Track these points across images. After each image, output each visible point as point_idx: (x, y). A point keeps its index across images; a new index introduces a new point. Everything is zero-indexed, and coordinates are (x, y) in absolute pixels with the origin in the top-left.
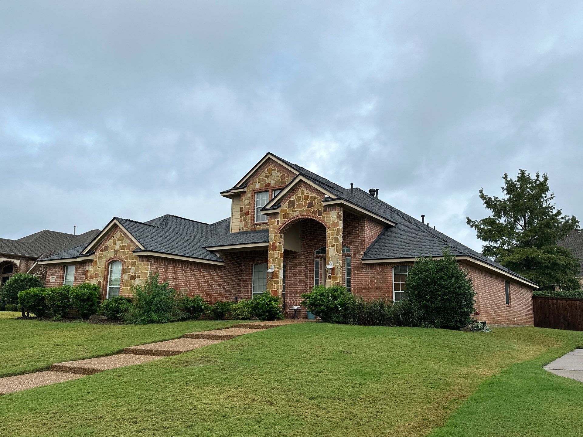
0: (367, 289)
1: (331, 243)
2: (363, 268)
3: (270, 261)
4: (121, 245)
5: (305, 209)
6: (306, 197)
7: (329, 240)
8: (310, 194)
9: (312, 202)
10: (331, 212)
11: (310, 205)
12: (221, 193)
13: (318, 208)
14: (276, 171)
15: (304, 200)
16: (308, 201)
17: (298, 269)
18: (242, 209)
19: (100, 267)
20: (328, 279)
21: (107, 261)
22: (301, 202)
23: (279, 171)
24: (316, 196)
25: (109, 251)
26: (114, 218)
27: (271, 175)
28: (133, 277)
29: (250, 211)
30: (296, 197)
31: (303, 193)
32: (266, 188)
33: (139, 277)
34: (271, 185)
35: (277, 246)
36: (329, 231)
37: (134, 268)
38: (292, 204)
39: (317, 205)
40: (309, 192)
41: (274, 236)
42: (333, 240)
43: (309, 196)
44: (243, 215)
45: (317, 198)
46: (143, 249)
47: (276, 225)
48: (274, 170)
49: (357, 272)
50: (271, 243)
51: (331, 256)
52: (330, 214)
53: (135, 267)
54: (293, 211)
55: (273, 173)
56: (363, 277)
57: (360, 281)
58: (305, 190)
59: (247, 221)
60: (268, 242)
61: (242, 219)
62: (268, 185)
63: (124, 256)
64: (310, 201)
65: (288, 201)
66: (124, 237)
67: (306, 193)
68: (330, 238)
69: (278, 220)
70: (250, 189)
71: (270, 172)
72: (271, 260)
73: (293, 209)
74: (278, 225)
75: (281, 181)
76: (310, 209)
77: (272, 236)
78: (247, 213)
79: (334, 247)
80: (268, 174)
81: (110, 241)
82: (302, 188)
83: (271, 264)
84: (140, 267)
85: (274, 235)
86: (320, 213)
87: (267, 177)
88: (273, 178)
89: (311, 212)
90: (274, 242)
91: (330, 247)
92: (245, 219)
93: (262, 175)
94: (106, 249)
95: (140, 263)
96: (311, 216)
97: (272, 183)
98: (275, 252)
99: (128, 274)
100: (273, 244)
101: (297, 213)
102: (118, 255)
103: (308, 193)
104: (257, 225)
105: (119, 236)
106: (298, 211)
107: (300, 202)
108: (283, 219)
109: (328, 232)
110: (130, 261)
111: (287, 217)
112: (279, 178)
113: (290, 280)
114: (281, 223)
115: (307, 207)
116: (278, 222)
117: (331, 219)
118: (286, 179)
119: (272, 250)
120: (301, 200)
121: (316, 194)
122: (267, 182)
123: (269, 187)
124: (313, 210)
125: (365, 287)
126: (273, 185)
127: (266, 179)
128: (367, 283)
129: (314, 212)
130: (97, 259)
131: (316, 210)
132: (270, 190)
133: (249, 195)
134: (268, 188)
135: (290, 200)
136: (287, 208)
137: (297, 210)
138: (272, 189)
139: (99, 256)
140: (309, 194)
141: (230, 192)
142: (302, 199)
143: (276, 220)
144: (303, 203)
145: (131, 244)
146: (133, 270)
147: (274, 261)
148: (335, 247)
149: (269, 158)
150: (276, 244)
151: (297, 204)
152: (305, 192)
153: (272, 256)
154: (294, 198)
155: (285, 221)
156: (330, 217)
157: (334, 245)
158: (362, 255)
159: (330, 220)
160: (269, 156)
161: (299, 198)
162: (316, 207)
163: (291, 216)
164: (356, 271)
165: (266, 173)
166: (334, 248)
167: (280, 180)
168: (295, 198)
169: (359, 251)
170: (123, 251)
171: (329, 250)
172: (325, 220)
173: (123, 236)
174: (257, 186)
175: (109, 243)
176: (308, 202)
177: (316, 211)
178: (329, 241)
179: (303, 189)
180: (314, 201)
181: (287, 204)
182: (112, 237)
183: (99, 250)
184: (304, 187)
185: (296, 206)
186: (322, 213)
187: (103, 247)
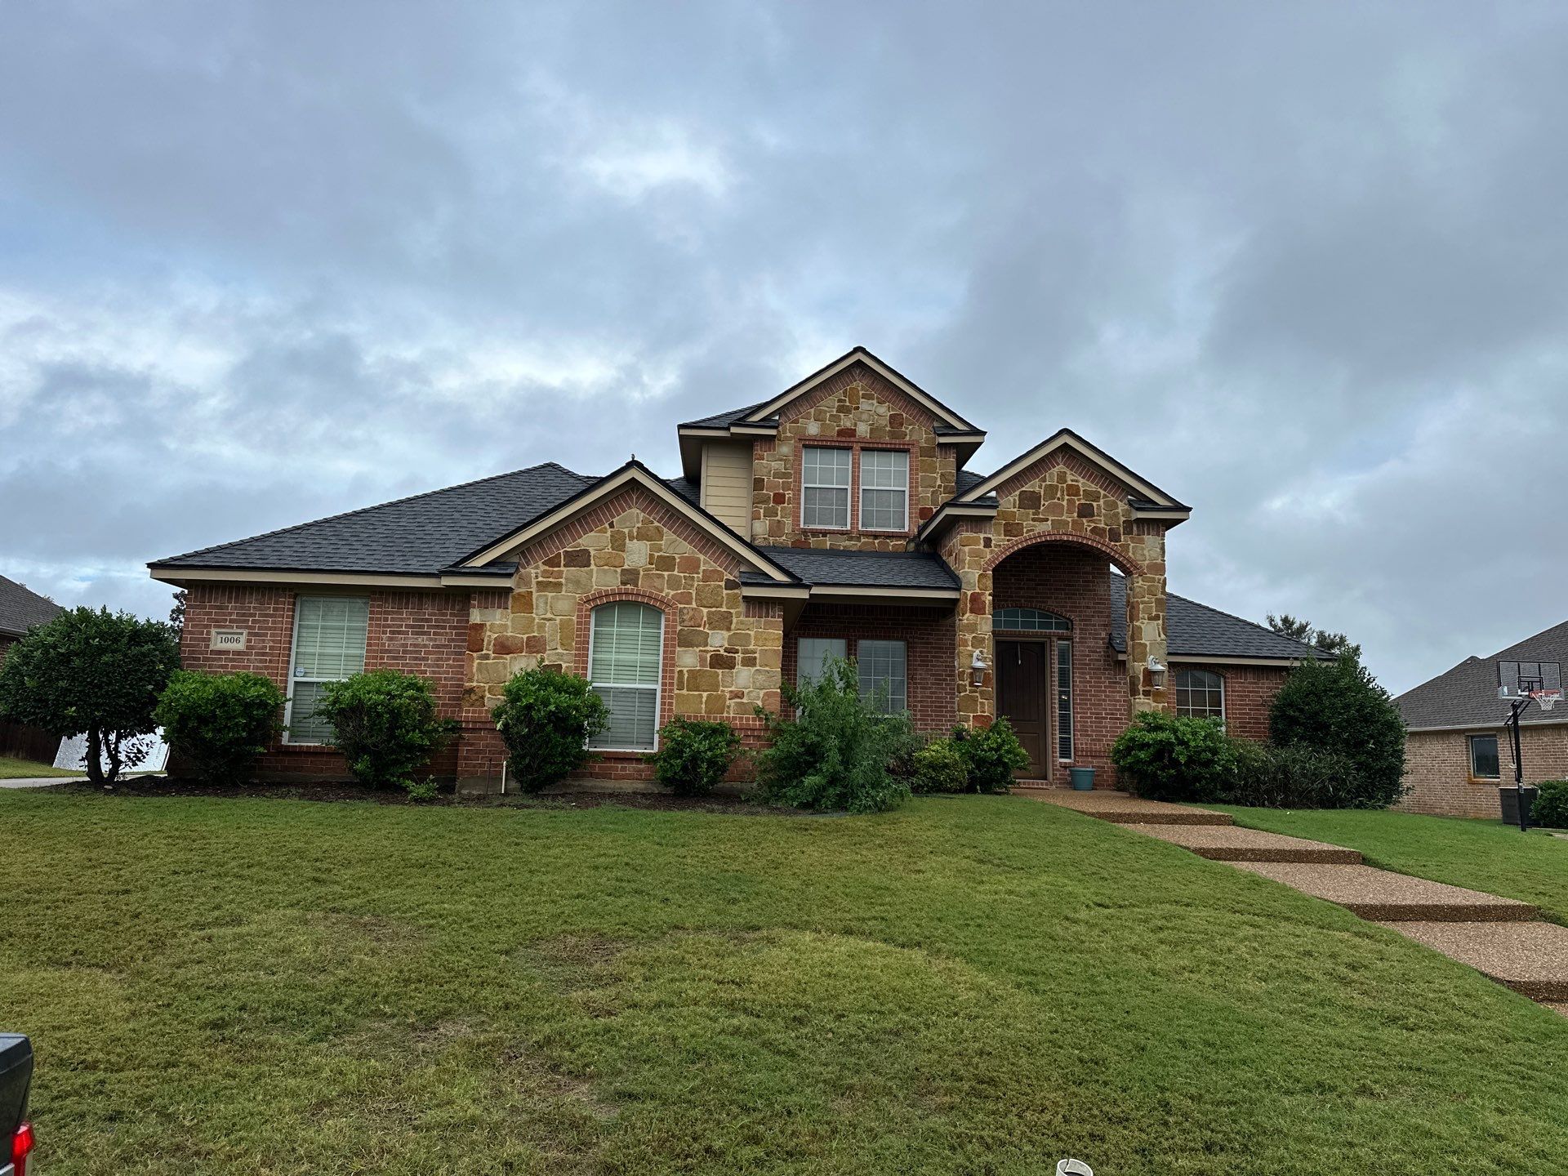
1: (1148, 611)
2: (1105, 669)
3: (966, 640)
4: (651, 556)
5: (1070, 520)
6: (1073, 491)
7: (1143, 603)
8: (1083, 484)
9: (1092, 505)
10: (1146, 537)
11: (1086, 512)
12: (681, 427)
13: (1109, 523)
14: (875, 402)
15: (1067, 497)
16: (1080, 500)
17: (946, 662)
18: (758, 484)
19: (549, 615)
20: (1142, 696)
21: (588, 601)
22: (1059, 499)
23: (884, 402)
24: (1102, 492)
25: (593, 567)
26: (634, 464)
27: (858, 408)
28: (721, 662)
29: (789, 494)
30: (1044, 484)
31: (1062, 478)
32: (844, 439)
33: (750, 662)
34: (858, 433)
35: (987, 602)
36: (1141, 582)
37: (726, 634)
38: (1030, 501)
39: (1105, 515)
40: (1080, 478)
41: (977, 575)
42: (1153, 604)
43: (1082, 489)
44: (766, 501)
45: (1105, 496)
46: (779, 577)
47: (981, 547)
48: (867, 397)
49: (1091, 678)
50: (969, 593)
51: (1148, 643)
52: (1142, 541)
53: (729, 629)
54: (1033, 520)
55: (865, 405)
56: (1105, 692)
57: (1099, 700)
58: (1068, 472)
59: (779, 518)
60: (958, 589)
61: (762, 511)
62: (851, 433)
63: (672, 593)
64: (1083, 502)
65: (1017, 493)
66: (665, 530)
67: (1072, 481)
68: (1146, 599)
69: (989, 536)
70: (788, 434)
71: (853, 396)
72: (969, 637)
73: (1034, 514)
74: (987, 550)
75: (888, 429)
76: (1084, 520)
77: (969, 575)
78: (779, 499)
79: (1155, 622)
80: (848, 404)
81: (592, 534)
82: (1058, 464)
83: (970, 648)
84: (752, 633)
85: (977, 573)
86: (1114, 536)
87: (842, 409)
88: (865, 417)
89: (1089, 529)
90: (978, 591)
91: (1146, 621)
92: (771, 513)
93: (830, 403)
94: (580, 559)
95: (751, 619)
96: (1089, 539)
97: (863, 430)
98: (982, 619)
99: (697, 650)
100: (975, 598)
101: (1047, 527)
102: (642, 585)
103: (1077, 481)
104: (815, 533)
105: (640, 525)
106: (1049, 522)
107: (1056, 501)
108: (1003, 537)
109: (1139, 584)
110: (705, 610)
111: (1015, 533)
112: (885, 422)
114: (996, 546)
115: (1076, 515)
116: (988, 543)
117: (1146, 552)
118: (907, 428)
119: (971, 612)
120: (1058, 496)
121: (1101, 487)
122: (846, 422)
123: (852, 439)
124: (1093, 525)
125: (1112, 714)
126: (864, 435)
127: (842, 415)
128: (1116, 705)
129: (1094, 530)
130: (534, 590)
131: (1103, 525)
132: (857, 447)
133: (785, 449)
134: (848, 439)
135: (1024, 489)
136: (1015, 510)
137: (1047, 520)
138: (863, 445)
139: (540, 579)
140: (1080, 485)
142: (1059, 493)
143: (982, 536)
144: (1065, 503)
145: (702, 557)
146: (718, 640)
147: (978, 642)
148: (1160, 622)
149: (859, 363)
150: (983, 598)
151: (1046, 503)
152: (1069, 478)
153: (972, 628)
154: (1033, 486)
155: (1008, 540)
156: (1143, 549)
157: (1157, 618)
158: (1103, 639)
159: (1144, 555)
160: (859, 356)
161: (1051, 491)
162: (1102, 518)
163: (1028, 531)
164: (1088, 677)
165: (839, 401)
166: (1158, 625)
167: (886, 425)
168: (1040, 487)
169: (1095, 630)
170: (666, 574)
171: (1142, 626)
172: (1130, 554)
173: (657, 528)
174: (813, 429)
175: (592, 540)
176: (1077, 503)
177: (1104, 530)
178: (1141, 606)
179: (1060, 468)
180: (1095, 504)
181: (1015, 500)
182: (607, 525)
183: (540, 563)
184: (1064, 465)
185: (1042, 508)
186: (1120, 536)
187: (561, 551)
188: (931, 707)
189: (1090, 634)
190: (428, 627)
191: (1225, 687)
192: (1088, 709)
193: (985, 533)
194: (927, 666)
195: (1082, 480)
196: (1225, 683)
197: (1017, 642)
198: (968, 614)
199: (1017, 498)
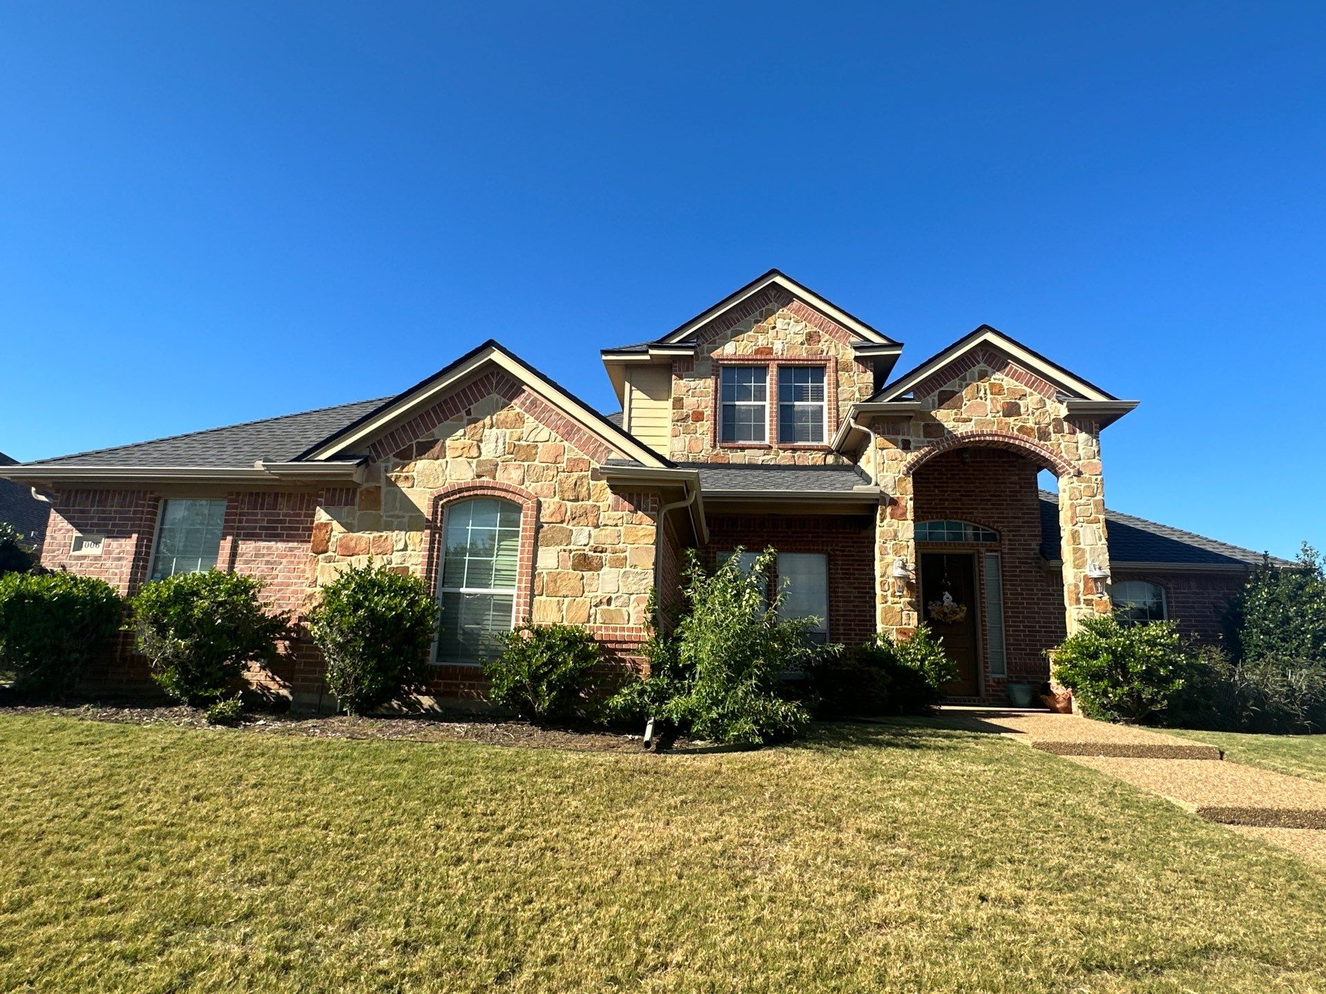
0: (1052, 632)
1: (1085, 513)
4: (511, 444)
5: (994, 419)
6: (996, 389)
7: (1079, 505)
8: (1007, 381)
9: (1018, 404)
10: (1078, 435)
11: (1012, 410)
13: (1037, 421)
14: (791, 321)
15: (990, 396)
16: (1004, 399)
18: (678, 403)
19: (398, 513)
20: (1083, 606)
21: (440, 496)
22: (981, 398)
23: (799, 321)
24: (1028, 390)
25: (448, 458)
27: (773, 327)
28: (586, 563)
29: (706, 411)
30: (964, 383)
31: (984, 376)
32: (760, 357)
34: (774, 351)
35: (908, 507)
36: (1076, 483)
37: (592, 530)
38: (951, 401)
39: (1033, 413)
40: (1003, 376)
41: (896, 479)
42: (1091, 506)
43: (1005, 387)
44: (684, 419)
45: (1031, 394)
47: (900, 449)
48: (783, 317)
49: (1023, 590)
50: (888, 498)
51: (1087, 547)
52: (1075, 440)
53: (595, 525)
54: (955, 420)
55: (782, 324)
59: (698, 435)
61: (682, 429)
62: (768, 351)
63: (533, 484)
64: (1008, 400)
65: (937, 392)
66: (528, 415)
67: (995, 379)
68: (1083, 500)
69: (908, 438)
71: (769, 318)
72: (889, 544)
73: (956, 414)
74: (906, 452)
75: (804, 346)
76: (1011, 419)
78: (697, 416)
79: (1094, 525)
80: (764, 324)
82: (979, 363)
83: (891, 556)
84: (621, 528)
85: (895, 476)
86: (1044, 435)
87: (759, 329)
88: (782, 335)
89: (1016, 428)
90: (897, 495)
91: (1084, 524)
92: (690, 430)
93: (746, 324)
94: (433, 450)
95: (622, 514)
96: (1016, 439)
97: (779, 347)
98: (903, 525)
99: (559, 548)
100: (895, 504)
101: (971, 427)
102: (500, 477)
103: (1000, 379)
104: (732, 448)
106: (973, 422)
107: (978, 400)
108: (922, 438)
109: (1074, 486)
110: (569, 503)
111: (935, 434)
112: (801, 339)
113: (844, 601)
114: (915, 448)
115: (1000, 414)
116: (905, 444)
117: (1079, 451)
118: (823, 344)
119: (891, 517)
120: (981, 395)
121: (1026, 385)
122: (763, 342)
123: (769, 357)
124: (1020, 424)
125: (1047, 627)
126: (780, 353)
127: (758, 334)
129: (1022, 429)
130: (382, 485)
131: (1031, 424)
132: (774, 364)
133: (702, 369)
134: (764, 357)
135: (943, 389)
136: (935, 410)
137: (971, 420)
138: (779, 362)
140: (1004, 383)
141: (646, 352)
142: (982, 392)
143: (900, 438)
144: (988, 402)
145: (566, 444)
146: (584, 537)
147: (899, 549)
148: (1100, 524)
149: (774, 285)
150: (903, 503)
151: (968, 403)
152: (992, 376)
153: (892, 534)
154: (954, 385)
155: (928, 442)
156: (1076, 448)
157: (1096, 520)
159: (1078, 454)
160: (774, 278)
162: (1030, 417)
163: (951, 432)
165: (756, 322)
167: (802, 343)
168: (961, 386)
169: (1025, 540)
170: (526, 463)
171: (1080, 529)
172: (1063, 453)
174: (730, 349)
176: (1001, 401)
177: (1032, 430)
178: (1077, 508)
179: (982, 366)
180: (1021, 403)
181: (933, 400)
182: (463, 412)
183: (391, 455)
184: (985, 362)
185: (964, 408)
186: (1050, 434)
187: (414, 442)
188: (854, 620)
189: (1019, 545)
190: (282, 529)
191: (1167, 597)
192: (1021, 622)
193: (903, 434)
194: (849, 578)
195: (1006, 379)
196: (1167, 593)
197: (943, 555)
198: (888, 519)
199: (936, 398)
